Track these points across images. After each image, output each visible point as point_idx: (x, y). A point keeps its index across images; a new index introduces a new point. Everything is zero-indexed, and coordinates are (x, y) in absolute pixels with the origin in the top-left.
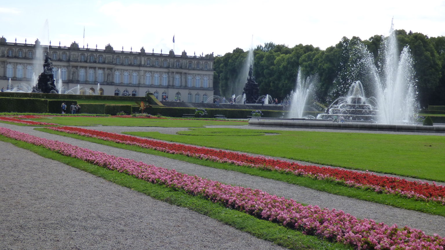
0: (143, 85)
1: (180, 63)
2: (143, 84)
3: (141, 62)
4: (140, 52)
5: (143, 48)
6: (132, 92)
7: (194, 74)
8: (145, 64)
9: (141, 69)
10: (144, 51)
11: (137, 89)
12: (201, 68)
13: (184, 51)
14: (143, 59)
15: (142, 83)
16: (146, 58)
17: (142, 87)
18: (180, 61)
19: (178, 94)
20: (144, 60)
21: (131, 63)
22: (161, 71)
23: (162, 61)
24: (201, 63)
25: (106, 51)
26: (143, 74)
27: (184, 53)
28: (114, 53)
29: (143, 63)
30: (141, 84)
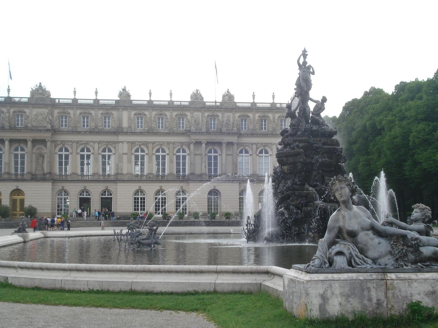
0: (126, 178)
1: (219, 120)
2: (127, 174)
3: (120, 120)
4: (119, 99)
5: (124, 90)
6: (102, 195)
7: (254, 144)
8: (130, 127)
9: (120, 140)
10: (129, 96)
11: (111, 187)
12: (271, 129)
13: (228, 91)
14: (125, 114)
15: (125, 172)
16: (133, 113)
17: (124, 181)
18: (218, 116)
19: (214, 192)
20: (129, 118)
21: (96, 127)
22: (171, 142)
23: (174, 116)
24: (271, 118)
25: (33, 102)
26: (125, 151)
27: (227, 97)
28: (53, 104)
29: (125, 124)
30: (122, 174)
